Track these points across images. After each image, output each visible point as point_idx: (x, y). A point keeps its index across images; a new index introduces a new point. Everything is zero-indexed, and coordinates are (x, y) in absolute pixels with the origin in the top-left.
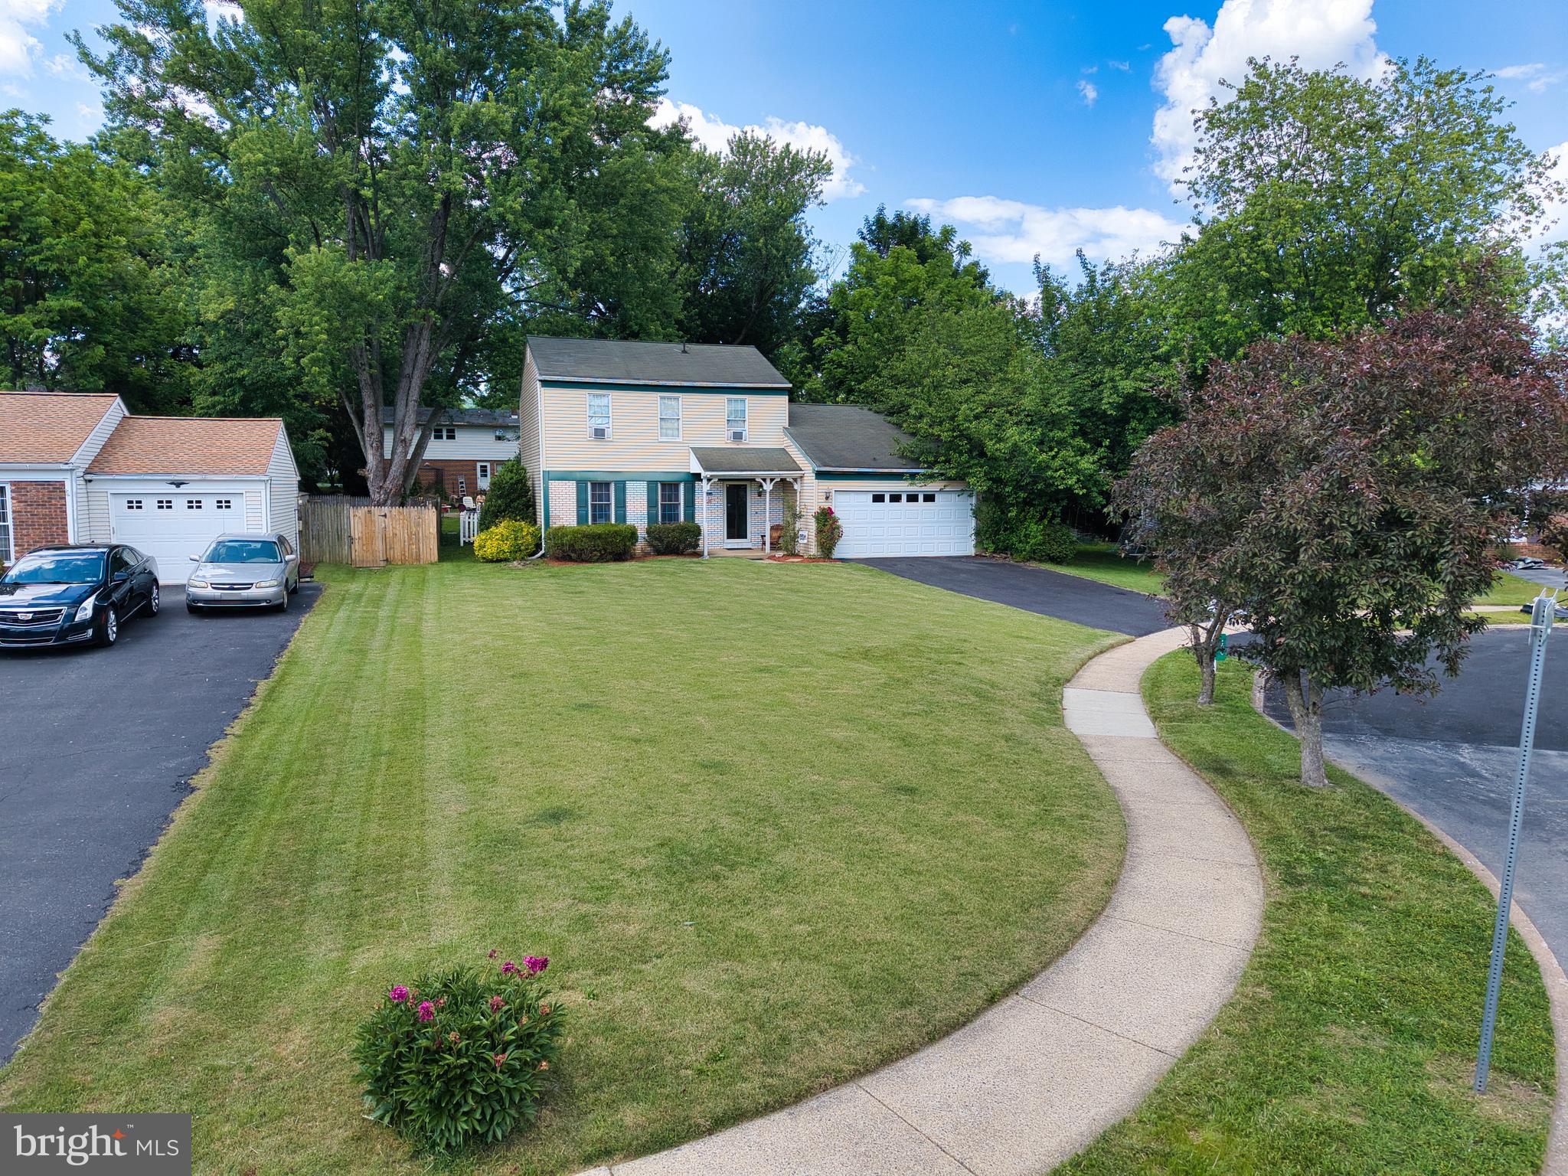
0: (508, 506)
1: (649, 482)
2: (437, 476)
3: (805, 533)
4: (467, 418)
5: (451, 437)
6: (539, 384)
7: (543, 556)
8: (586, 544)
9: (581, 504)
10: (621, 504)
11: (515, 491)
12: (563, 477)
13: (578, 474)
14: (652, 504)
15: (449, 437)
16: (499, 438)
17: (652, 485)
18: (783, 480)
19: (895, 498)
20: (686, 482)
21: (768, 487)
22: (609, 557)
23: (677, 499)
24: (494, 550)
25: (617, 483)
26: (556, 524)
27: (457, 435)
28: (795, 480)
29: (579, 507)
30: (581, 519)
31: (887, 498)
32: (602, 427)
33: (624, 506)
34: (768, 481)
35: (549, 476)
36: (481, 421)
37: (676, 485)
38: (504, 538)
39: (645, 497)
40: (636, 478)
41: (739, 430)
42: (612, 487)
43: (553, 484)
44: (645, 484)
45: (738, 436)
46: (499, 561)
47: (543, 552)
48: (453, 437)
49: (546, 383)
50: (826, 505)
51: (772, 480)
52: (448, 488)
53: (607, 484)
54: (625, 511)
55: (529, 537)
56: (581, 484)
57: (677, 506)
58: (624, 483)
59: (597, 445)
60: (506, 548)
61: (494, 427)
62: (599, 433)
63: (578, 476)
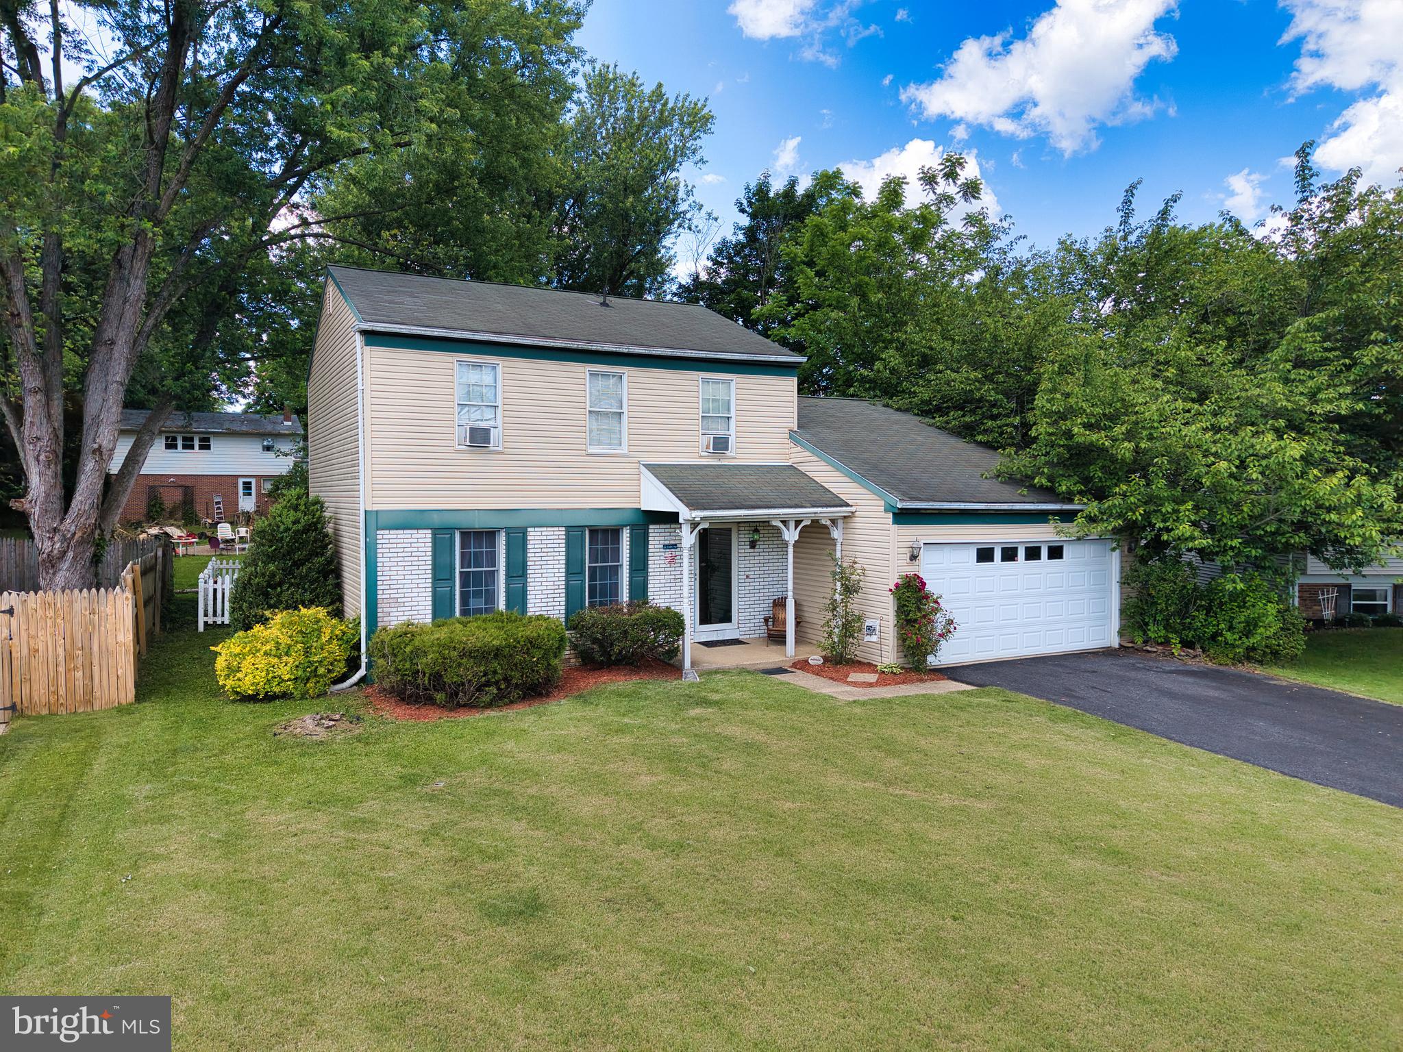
0: (288, 572)
1: (569, 529)
2: (185, 495)
3: (875, 623)
4: (227, 425)
5: (205, 446)
6: (358, 337)
7: (363, 680)
8: (469, 671)
9: (440, 574)
10: (518, 571)
11: (304, 544)
12: (407, 522)
13: (435, 517)
14: (573, 568)
15: (201, 447)
16: (268, 449)
17: (573, 534)
18: (815, 523)
19: (1009, 554)
20: (633, 527)
21: (791, 535)
22: (514, 694)
23: (617, 557)
24: (260, 678)
25: (509, 531)
26: (393, 618)
27: (212, 443)
28: (834, 521)
29: (436, 579)
30: (441, 607)
31: (998, 554)
32: (483, 425)
33: (524, 575)
34: (792, 525)
35: (377, 522)
36: (244, 428)
37: (615, 532)
38: (281, 652)
39: (562, 557)
40: (545, 520)
41: (721, 433)
42: (501, 541)
43: (385, 538)
44: (562, 532)
45: (721, 445)
46: (269, 698)
47: (362, 672)
48: (208, 447)
49: (373, 337)
50: (910, 570)
51: (798, 523)
52: (200, 509)
53: (491, 535)
54: (525, 585)
55: (334, 646)
56: (442, 534)
57: (615, 570)
58: (523, 532)
59: (473, 461)
60: (285, 672)
61: (262, 435)
62: (479, 438)
63: (437, 520)
